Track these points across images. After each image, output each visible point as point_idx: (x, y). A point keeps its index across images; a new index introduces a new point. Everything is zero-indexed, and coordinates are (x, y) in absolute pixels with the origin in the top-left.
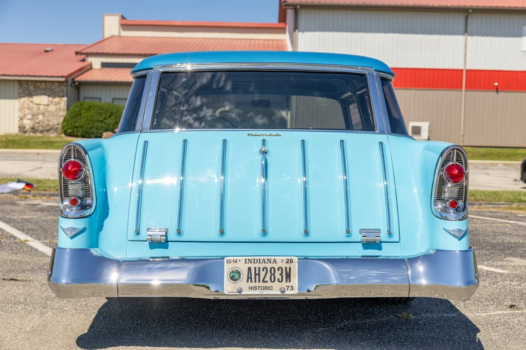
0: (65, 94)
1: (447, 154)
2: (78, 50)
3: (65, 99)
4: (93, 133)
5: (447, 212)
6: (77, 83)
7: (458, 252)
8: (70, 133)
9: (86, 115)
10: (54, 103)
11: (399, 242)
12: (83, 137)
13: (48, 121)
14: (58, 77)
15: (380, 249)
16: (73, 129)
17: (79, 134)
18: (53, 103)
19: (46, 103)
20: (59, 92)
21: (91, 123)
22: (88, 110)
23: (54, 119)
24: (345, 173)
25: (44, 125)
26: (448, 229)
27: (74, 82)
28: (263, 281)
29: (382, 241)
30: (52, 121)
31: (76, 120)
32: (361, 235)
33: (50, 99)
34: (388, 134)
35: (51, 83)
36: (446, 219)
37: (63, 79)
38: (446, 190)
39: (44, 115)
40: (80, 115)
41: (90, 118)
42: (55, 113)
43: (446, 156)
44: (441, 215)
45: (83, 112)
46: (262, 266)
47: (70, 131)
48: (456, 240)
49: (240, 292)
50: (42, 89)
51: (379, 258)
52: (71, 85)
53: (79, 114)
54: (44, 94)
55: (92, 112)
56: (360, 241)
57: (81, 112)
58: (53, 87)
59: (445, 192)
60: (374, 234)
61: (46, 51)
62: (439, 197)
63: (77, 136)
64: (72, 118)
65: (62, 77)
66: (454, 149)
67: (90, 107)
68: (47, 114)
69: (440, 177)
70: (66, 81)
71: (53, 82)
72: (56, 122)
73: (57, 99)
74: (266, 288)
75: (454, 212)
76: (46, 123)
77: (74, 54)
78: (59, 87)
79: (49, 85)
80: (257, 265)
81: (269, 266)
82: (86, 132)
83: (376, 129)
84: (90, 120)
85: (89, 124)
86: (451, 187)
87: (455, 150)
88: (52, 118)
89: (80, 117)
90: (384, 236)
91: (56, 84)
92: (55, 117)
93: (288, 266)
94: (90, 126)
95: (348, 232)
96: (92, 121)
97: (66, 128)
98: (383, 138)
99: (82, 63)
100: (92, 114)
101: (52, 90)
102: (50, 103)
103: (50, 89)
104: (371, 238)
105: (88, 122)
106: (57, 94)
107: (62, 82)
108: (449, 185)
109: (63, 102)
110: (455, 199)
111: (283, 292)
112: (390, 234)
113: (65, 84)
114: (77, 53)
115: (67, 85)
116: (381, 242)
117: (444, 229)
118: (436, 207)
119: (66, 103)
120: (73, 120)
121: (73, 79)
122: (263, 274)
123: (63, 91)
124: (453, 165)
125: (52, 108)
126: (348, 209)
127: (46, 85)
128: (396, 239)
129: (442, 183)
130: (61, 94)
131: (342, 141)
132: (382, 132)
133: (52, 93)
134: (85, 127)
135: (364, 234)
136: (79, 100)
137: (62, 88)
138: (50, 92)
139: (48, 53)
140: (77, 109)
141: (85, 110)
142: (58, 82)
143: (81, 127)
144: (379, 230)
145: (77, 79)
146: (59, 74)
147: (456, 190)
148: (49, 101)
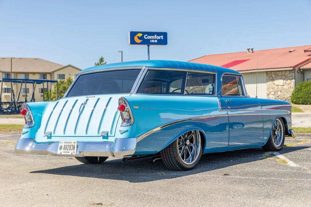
0: (293, 78)
2: (306, 49)
3: (294, 80)
4: (309, 101)
6: (302, 70)
8: (295, 102)
9: (305, 90)
10: (287, 83)
12: (303, 104)
13: (284, 95)
14: (288, 67)
16: (297, 99)
17: (300, 102)
18: (286, 84)
19: (283, 84)
20: (290, 77)
21: (307, 95)
22: (306, 87)
23: (287, 93)
25: (282, 98)
27: (300, 70)
28: (67, 150)
30: (286, 95)
31: (298, 93)
33: (285, 81)
35: (285, 72)
37: (292, 69)
39: (282, 91)
40: (301, 90)
41: (307, 91)
42: (288, 90)
45: (303, 88)
46: (68, 144)
47: (295, 100)
49: (61, 153)
50: (280, 76)
51: (107, 142)
52: (298, 71)
53: (300, 90)
54: (281, 79)
55: (309, 87)
57: (302, 88)
58: (286, 74)
61: (290, 52)
63: (299, 104)
64: (296, 92)
65: (291, 67)
67: (307, 85)
68: (283, 91)
70: (294, 70)
71: (286, 71)
72: (289, 96)
73: (289, 81)
74: (68, 152)
76: (283, 96)
77: (303, 52)
78: (290, 73)
79: (283, 73)
82: (304, 101)
84: (307, 93)
85: (306, 95)
88: (286, 93)
89: (301, 91)
91: (288, 72)
92: (288, 93)
93: (74, 144)
94: (307, 97)
96: (308, 94)
97: (292, 99)
100: (308, 89)
101: (285, 76)
102: (284, 84)
103: (284, 75)
105: (306, 94)
106: (288, 78)
107: (292, 70)
109: (292, 83)
111: (72, 154)
112: (111, 133)
113: (293, 72)
114: (305, 51)
115: (295, 72)
116: (108, 136)
119: (294, 83)
120: (296, 94)
121: (299, 68)
122: (68, 147)
123: (292, 76)
125: (286, 87)
127: (282, 73)
128: (113, 135)
130: (291, 78)
133: (285, 78)
134: (303, 98)
136: (304, 80)
137: (292, 74)
138: (284, 77)
140: (299, 87)
141: (304, 87)
142: (289, 70)
143: (301, 98)
144: (108, 132)
145: (302, 68)
148: (284, 82)
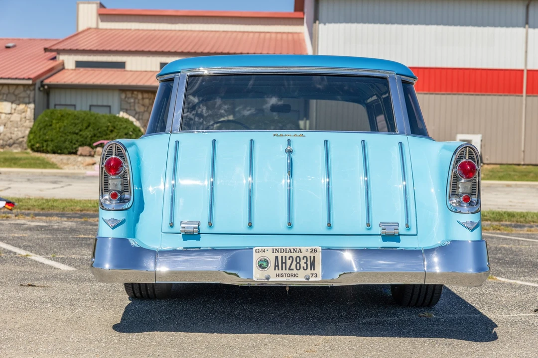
0: (31, 100)
1: (460, 152)
2: (47, 46)
3: (32, 106)
4: (66, 148)
5: (461, 206)
6: (46, 87)
7: (470, 242)
8: (37, 148)
9: (58, 125)
10: (18, 111)
11: (416, 235)
12: (54, 152)
13: (11, 133)
14: (24, 79)
15: (399, 241)
16: (42, 143)
17: (49, 149)
18: (16, 111)
19: (9, 112)
20: (24, 98)
21: (64, 135)
22: (60, 119)
23: (18, 131)
24: (366, 174)
25: (6, 138)
26: (461, 221)
27: (43, 86)
28: (290, 269)
29: (400, 233)
30: (15, 133)
31: (45, 131)
32: (380, 229)
33: (14, 106)
34: (408, 135)
35: (15, 87)
36: (460, 212)
37: (30, 82)
38: (460, 186)
39: (6, 125)
40: (51, 125)
41: (62, 130)
42: (19, 123)
43: (459, 154)
44: (456, 210)
45: (54, 121)
46: (288, 255)
47: (38, 145)
48: (468, 231)
49: (268, 279)
50: (4, 94)
51: (398, 249)
52: (39, 89)
53: (49, 124)
54: (6, 100)
55: (66, 121)
56: (379, 234)
57: (52, 122)
58: (17, 92)
59: (459, 188)
60: (393, 227)
61: (8, 47)
62: (454, 193)
63: (47, 152)
64: (40, 129)
65: (29, 79)
66: (466, 147)
67: (62, 116)
68: (9, 125)
69: (454, 173)
70: (34, 84)
71: (17, 85)
72: (20, 135)
73: (22, 107)
74: (292, 275)
75: (467, 206)
76: (9, 135)
77: (43, 52)
78: (25, 91)
79: (12, 89)
80: (284, 254)
81: (294, 255)
82: (57, 147)
83: (396, 130)
84: (62, 132)
85: (61, 136)
86: (464, 182)
87: (468, 148)
88: (16, 129)
89: (50, 128)
90: (402, 229)
91: (21, 88)
92: (19, 129)
93: (312, 255)
94: (63, 139)
95: (368, 225)
96: (65, 134)
97: (32, 142)
98: (403, 138)
99: (52, 61)
100: (65, 124)
101: (16, 96)
102: (13, 111)
103: (13, 93)
104: (390, 231)
105: (61, 134)
106: (21, 100)
107: (29, 85)
109: (29, 110)
110: (469, 194)
111: (308, 279)
112: (408, 227)
113: (32, 88)
114: (46, 50)
115: (34, 89)
116: (399, 235)
117: (458, 222)
118: (451, 202)
119: (33, 110)
120: (42, 132)
121: (42, 82)
122: (289, 262)
123: (29, 97)
124: (465, 162)
125: (16, 117)
126: (368, 206)
127: (9, 89)
128: (413, 231)
129: (456, 179)
130: (27, 100)
131: (363, 141)
132: (402, 133)
133: (16, 99)
134: (56, 141)
135: (383, 227)
136: (48, 107)
137: (28, 92)
138: (13, 98)
139: (8, 50)
140: (47, 119)
141: (56, 120)
142: (24, 85)
143: (52, 140)
144: (398, 223)
145: (47, 82)
146: (25, 76)
147: (469, 185)
148: (12, 108)
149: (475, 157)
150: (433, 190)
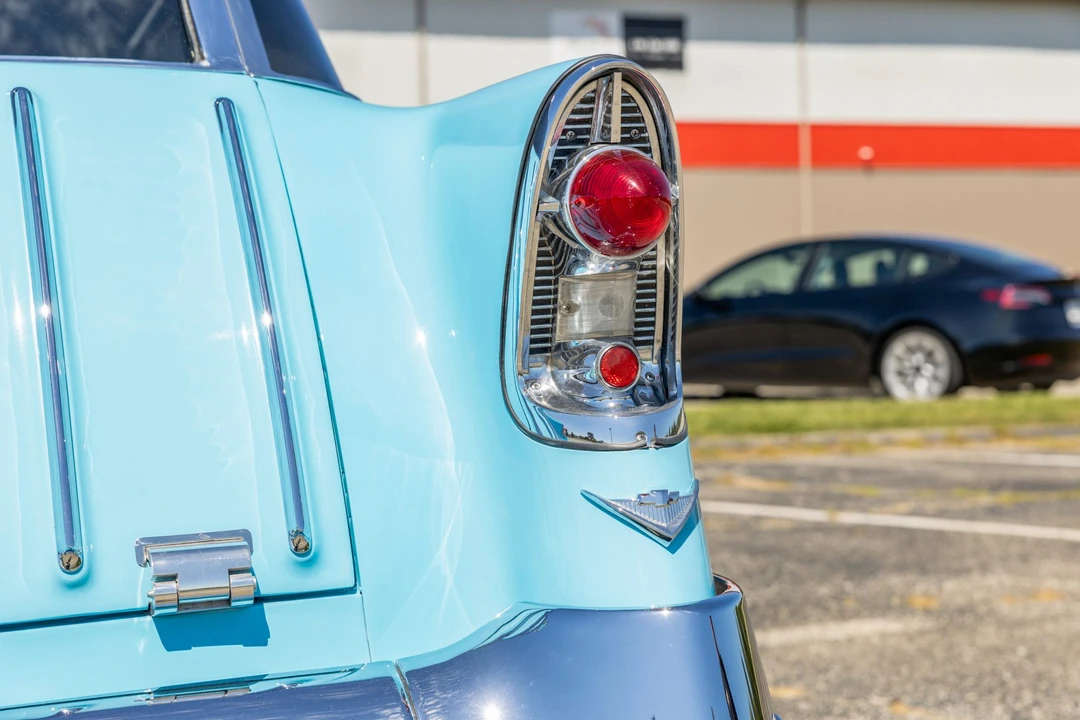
1: (576, 104)
5: (588, 408)
7: (666, 613)
11: (351, 590)
15: (258, 635)
24: (47, 283)
26: (608, 494)
29: (264, 592)
32: (145, 575)
34: (259, 73)
36: (590, 444)
38: (578, 299)
43: (567, 115)
44: (559, 429)
48: (656, 550)
51: (255, 688)
56: (141, 604)
59: (571, 308)
60: (219, 557)
62: (543, 343)
66: (608, 74)
69: (544, 231)
75: (624, 408)
83: (195, 54)
86: (602, 277)
87: (618, 76)
90: (272, 568)
95: (72, 562)
98: (240, 86)
104: (203, 582)
108: (595, 265)
110: (626, 338)
112: (302, 549)
116: (259, 600)
117: (587, 497)
118: (532, 391)
124: (607, 158)
128: (334, 571)
129: (555, 256)
132: (225, 64)
135: (162, 563)
144: (246, 535)
147: (624, 292)
149: (651, 133)
150: (421, 338)
